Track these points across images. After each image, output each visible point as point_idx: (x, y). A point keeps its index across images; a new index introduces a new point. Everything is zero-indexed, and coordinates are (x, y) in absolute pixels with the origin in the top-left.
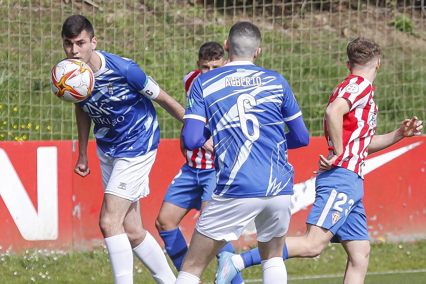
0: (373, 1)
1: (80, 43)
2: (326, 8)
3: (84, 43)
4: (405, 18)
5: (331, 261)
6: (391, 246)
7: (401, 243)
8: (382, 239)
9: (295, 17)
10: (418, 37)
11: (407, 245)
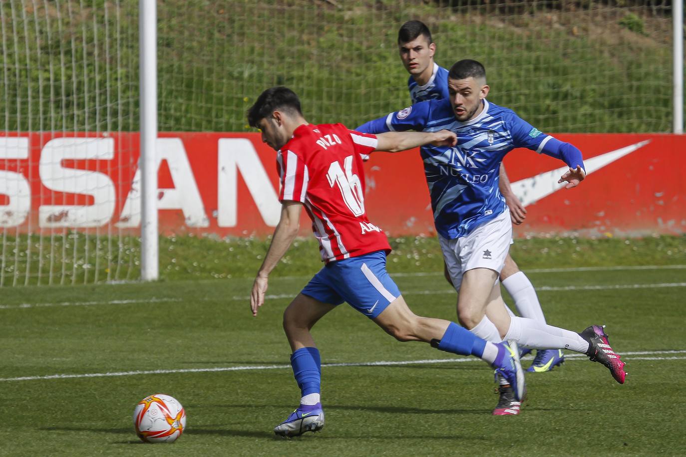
0: (605, 2)
1: (417, 49)
2: (559, 7)
3: (421, 49)
4: (635, 17)
5: (558, 254)
6: (617, 242)
7: (628, 239)
8: (608, 235)
9: (526, 16)
10: (647, 36)
11: (634, 241)
